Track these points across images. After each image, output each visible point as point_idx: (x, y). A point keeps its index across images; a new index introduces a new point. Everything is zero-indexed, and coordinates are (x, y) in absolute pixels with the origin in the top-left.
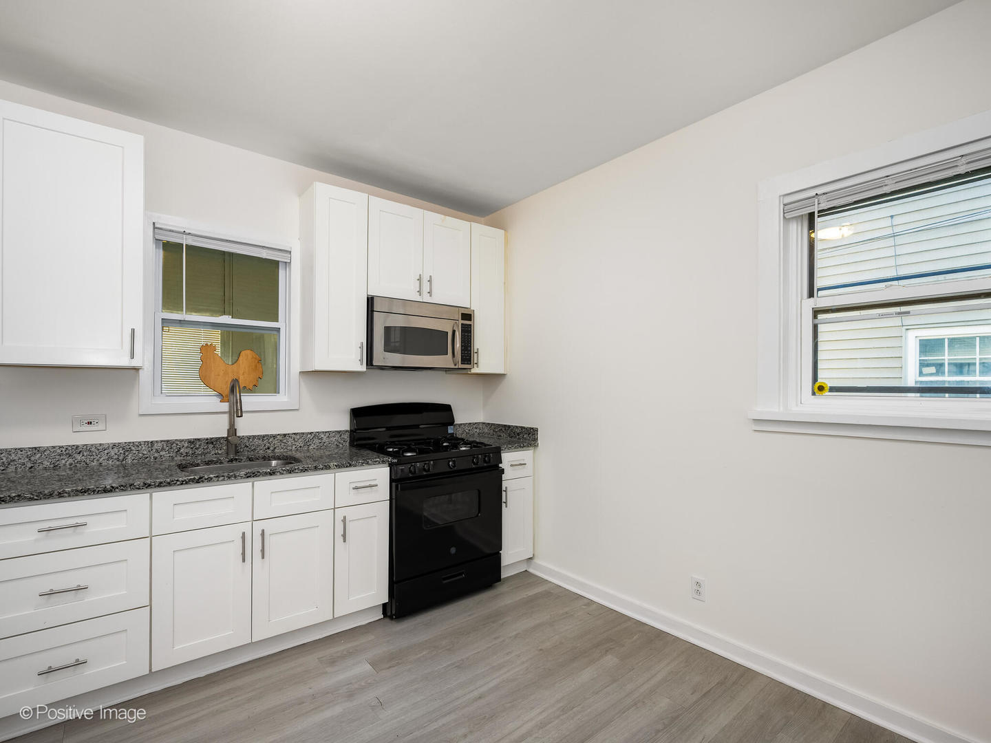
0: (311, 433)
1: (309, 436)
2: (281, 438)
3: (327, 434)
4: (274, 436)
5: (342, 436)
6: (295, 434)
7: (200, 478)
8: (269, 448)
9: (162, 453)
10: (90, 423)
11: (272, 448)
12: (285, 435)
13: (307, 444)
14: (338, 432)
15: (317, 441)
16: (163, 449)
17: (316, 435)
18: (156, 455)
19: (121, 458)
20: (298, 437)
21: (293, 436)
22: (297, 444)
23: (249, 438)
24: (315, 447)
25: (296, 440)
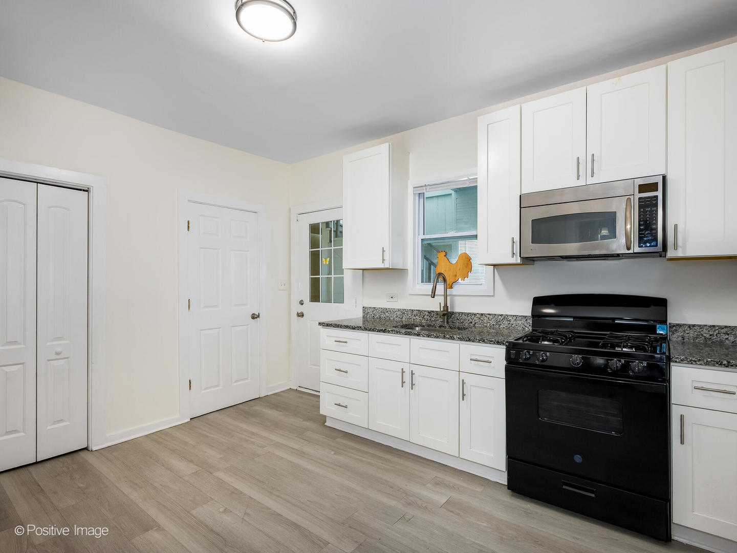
0: (501, 315)
1: (500, 317)
2: (479, 316)
3: (515, 318)
4: (475, 315)
5: (528, 321)
6: (489, 314)
7: (385, 330)
8: (471, 323)
9: (417, 317)
10: (392, 297)
11: (473, 323)
12: (482, 314)
13: (498, 323)
14: (524, 316)
15: (506, 322)
16: (417, 315)
17: (505, 317)
18: (414, 318)
19: (401, 317)
20: (492, 317)
21: (488, 316)
22: (491, 322)
23: (459, 313)
24: (504, 326)
25: (490, 319)
